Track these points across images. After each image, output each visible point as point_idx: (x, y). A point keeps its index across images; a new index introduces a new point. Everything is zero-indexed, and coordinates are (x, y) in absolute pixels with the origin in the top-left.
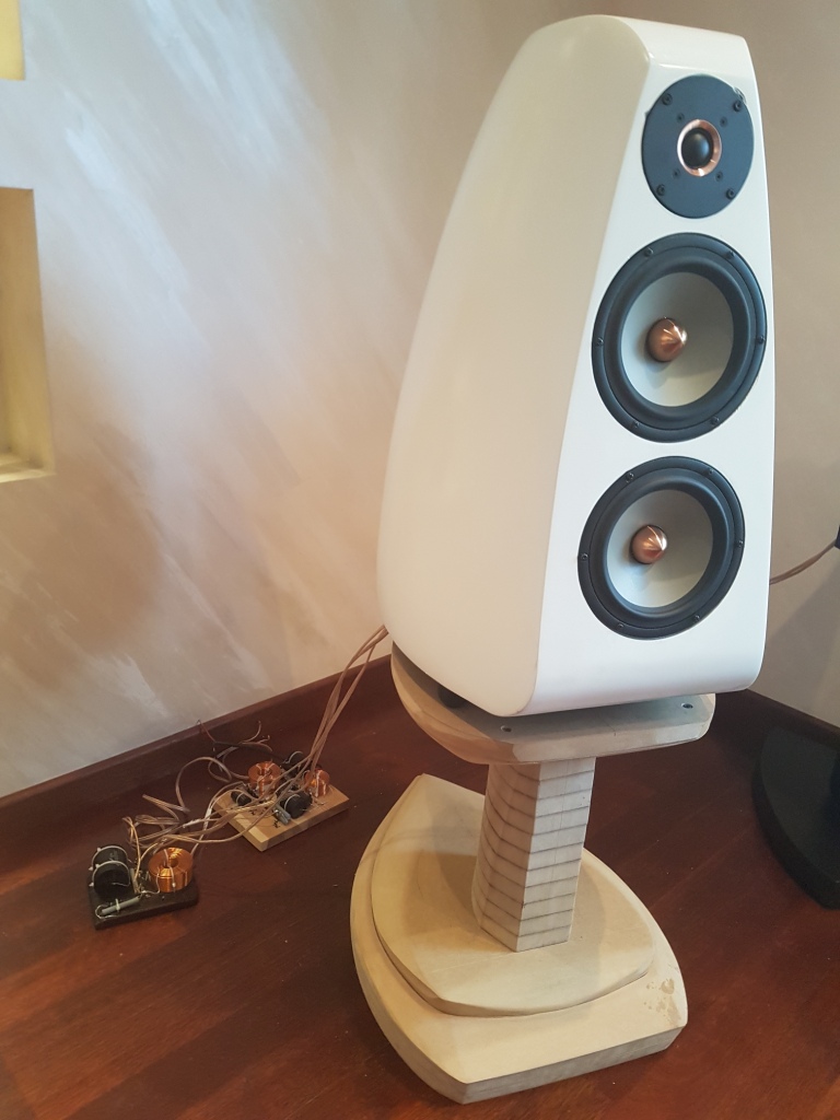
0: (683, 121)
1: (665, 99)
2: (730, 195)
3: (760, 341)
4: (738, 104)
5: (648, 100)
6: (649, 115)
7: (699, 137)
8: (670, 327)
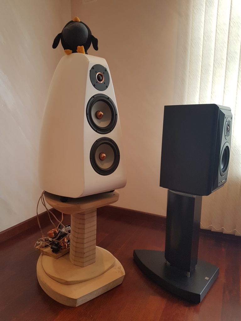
0: (96, 72)
1: (93, 68)
2: (107, 87)
3: (116, 115)
4: (106, 70)
5: (90, 68)
6: (90, 71)
7: (100, 75)
8: (100, 112)
